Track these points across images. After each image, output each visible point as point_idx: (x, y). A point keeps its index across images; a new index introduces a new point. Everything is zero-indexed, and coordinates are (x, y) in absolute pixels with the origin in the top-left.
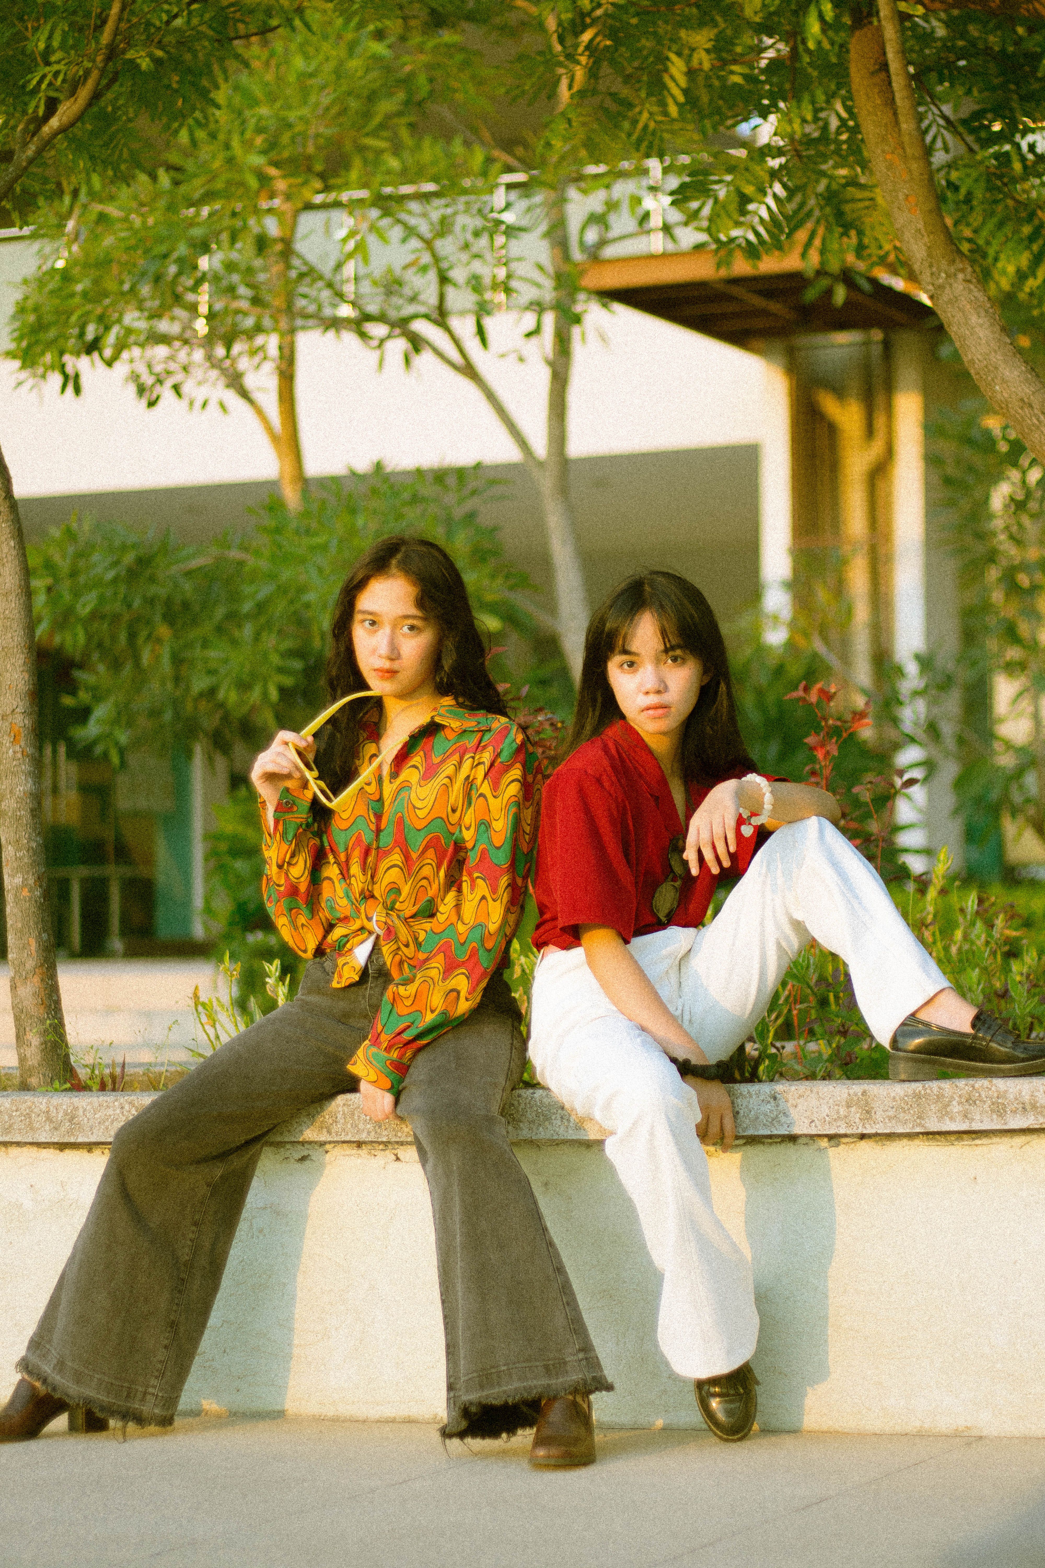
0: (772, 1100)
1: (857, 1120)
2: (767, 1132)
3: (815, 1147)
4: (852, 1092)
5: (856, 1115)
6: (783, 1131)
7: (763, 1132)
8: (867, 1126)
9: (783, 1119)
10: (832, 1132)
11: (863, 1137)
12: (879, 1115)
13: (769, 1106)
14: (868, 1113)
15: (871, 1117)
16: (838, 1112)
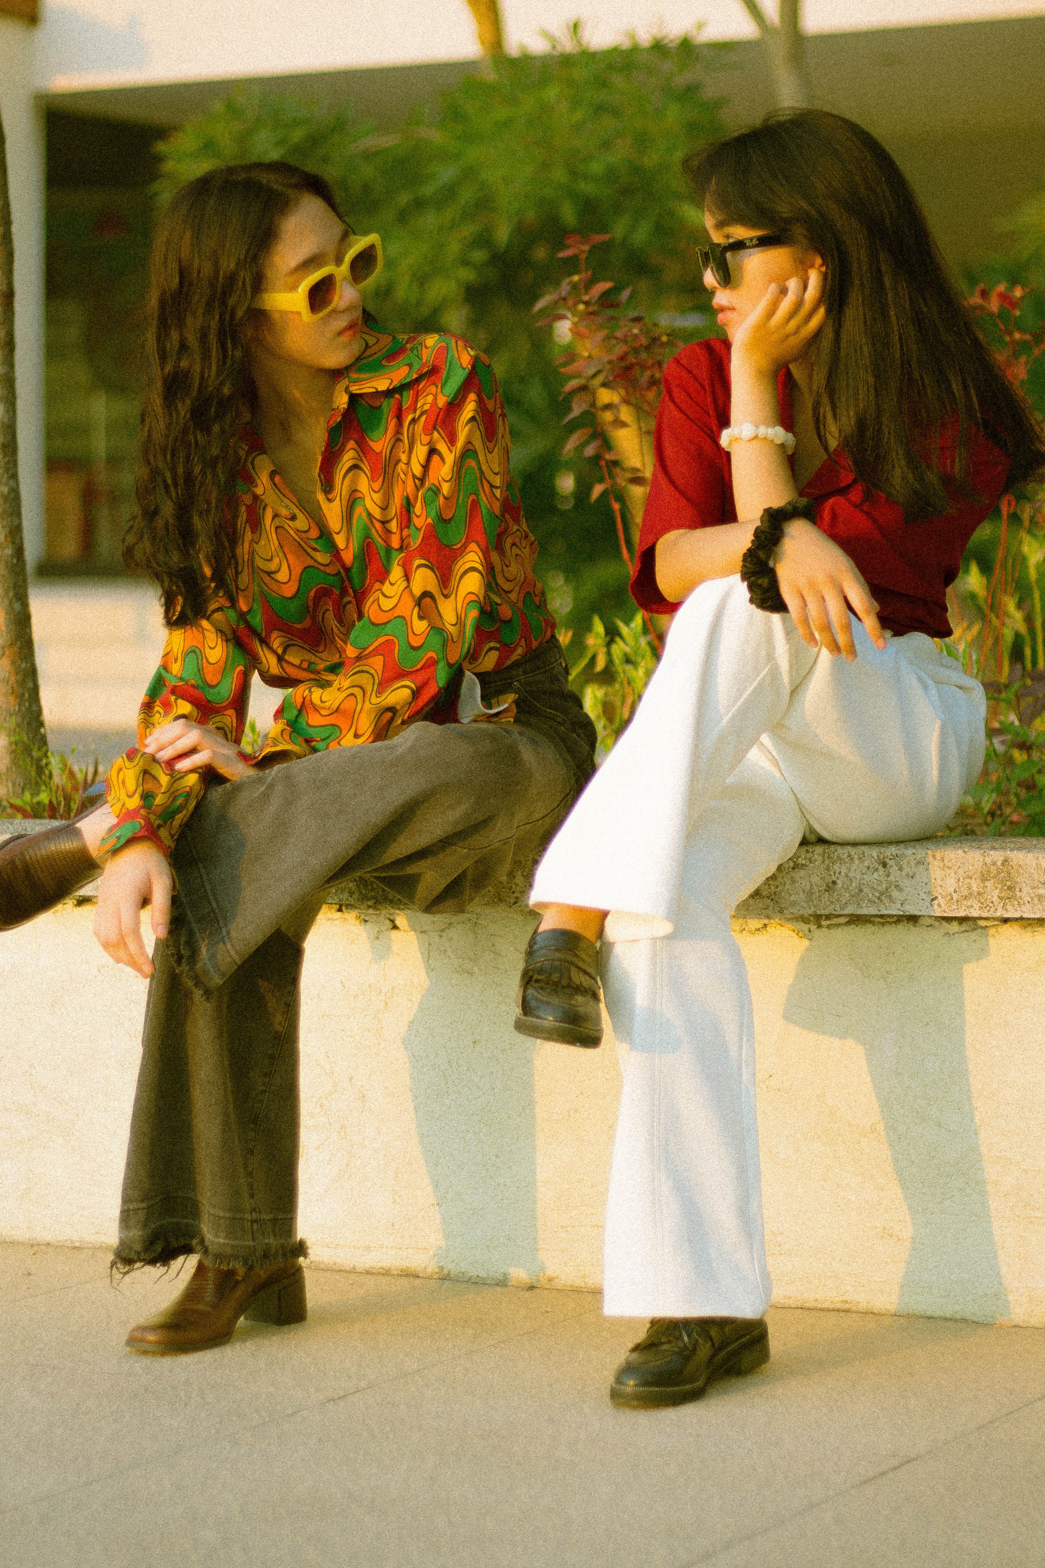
0: (880, 867)
1: (995, 899)
2: (873, 911)
3: (942, 931)
4: (988, 860)
5: (994, 893)
6: (894, 910)
7: (867, 910)
8: (1009, 907)
9: (895, 894)
10: (962, 914)
11: (1006, 921)
12: (1026, 893)
13: (876, 875)
14: (1010, 890)
15: (1014, 897)
16: (969, 888)
